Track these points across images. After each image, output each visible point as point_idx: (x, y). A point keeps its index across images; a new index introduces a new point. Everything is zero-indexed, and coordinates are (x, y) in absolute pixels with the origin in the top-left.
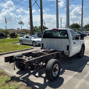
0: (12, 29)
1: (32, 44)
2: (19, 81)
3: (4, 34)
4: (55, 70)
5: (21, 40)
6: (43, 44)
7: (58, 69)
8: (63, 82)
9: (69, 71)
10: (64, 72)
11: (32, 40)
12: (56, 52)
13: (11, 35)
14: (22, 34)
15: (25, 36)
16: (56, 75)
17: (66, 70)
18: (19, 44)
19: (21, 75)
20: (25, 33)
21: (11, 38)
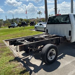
0: (33, 19)
1: (44, 30)
2: (19, 62)
3: (26, 23)
4: (51, 54)
5: (36, 27)
6: (47, 30)
7: (55, 54)
8: (58, 67)
9: (70, 56)
10: (63, 57)
11: (44, 27)
12: (56, 38)
13: (30, 24)
14: (39, 22)
15: (39, 24)
16: (52, 59)
17: (66, 55)
18: (34, 30)
19: (24, 56)
20: (41, 22)
21: (31, 26)
